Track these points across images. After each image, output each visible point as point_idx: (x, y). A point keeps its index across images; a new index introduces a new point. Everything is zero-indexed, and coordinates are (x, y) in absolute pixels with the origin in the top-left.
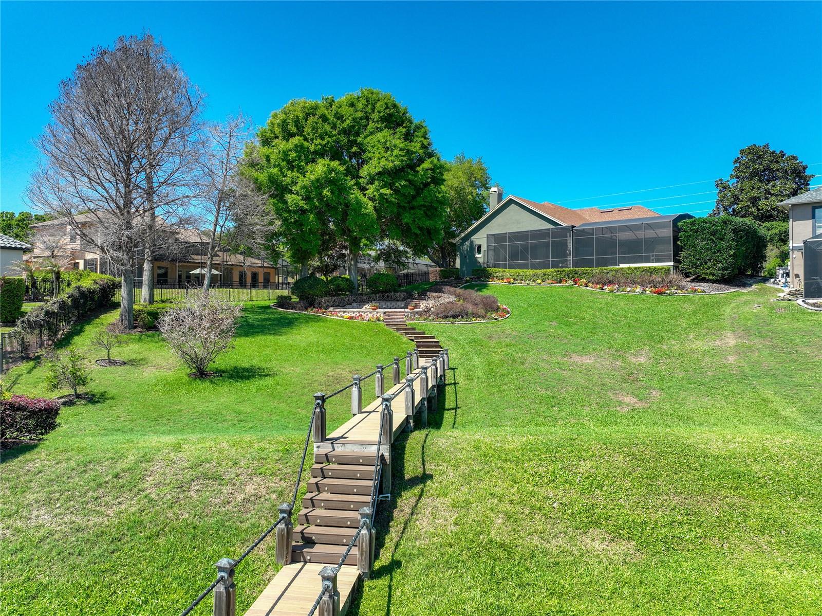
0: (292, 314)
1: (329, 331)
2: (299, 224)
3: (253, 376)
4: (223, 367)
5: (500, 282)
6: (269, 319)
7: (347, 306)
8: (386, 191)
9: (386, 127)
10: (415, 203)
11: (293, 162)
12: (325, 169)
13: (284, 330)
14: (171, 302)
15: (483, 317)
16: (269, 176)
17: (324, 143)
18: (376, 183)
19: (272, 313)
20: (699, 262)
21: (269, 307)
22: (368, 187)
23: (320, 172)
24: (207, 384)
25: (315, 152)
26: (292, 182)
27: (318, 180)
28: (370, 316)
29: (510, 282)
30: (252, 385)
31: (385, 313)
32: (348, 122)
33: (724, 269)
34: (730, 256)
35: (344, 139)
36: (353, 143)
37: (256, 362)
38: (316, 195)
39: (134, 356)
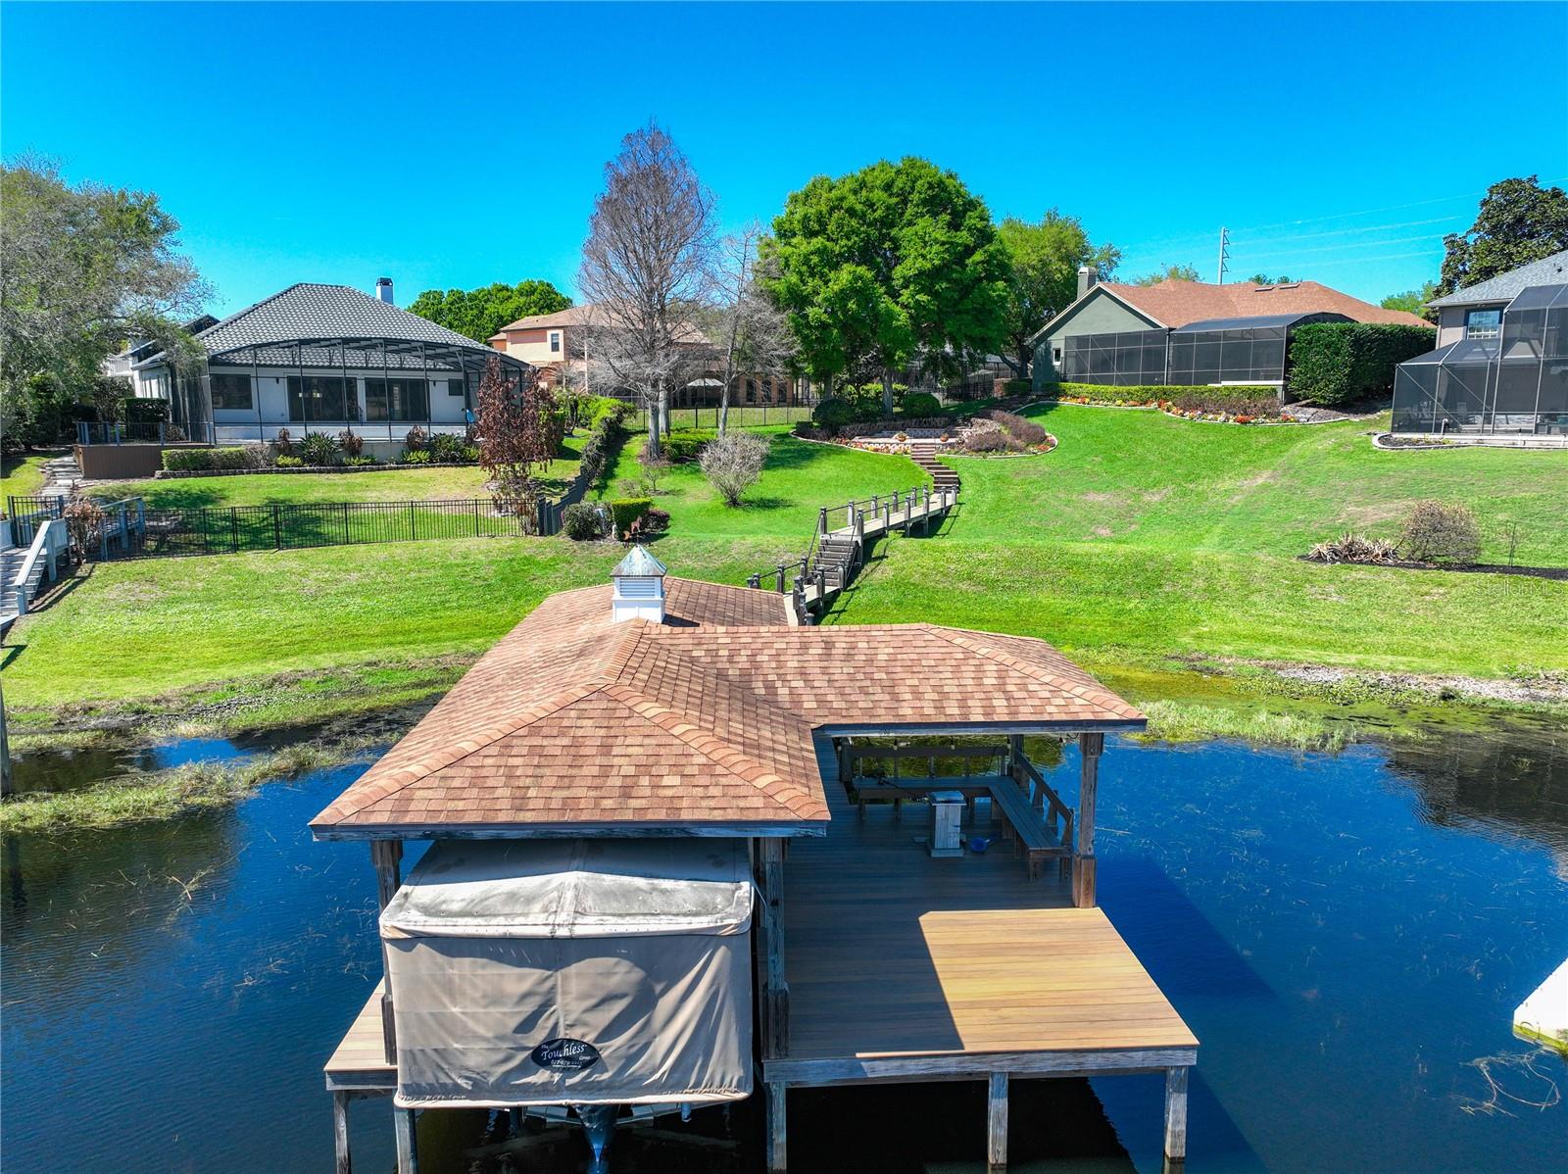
0: (813, 444)
1: (851, 465)
2: (821, 340)
3: (778, 506)
4: (751, 498)
5: (1074, 402)
6: (788, 451)
7: (877, 435)
8: (923, 298)
9: (928, 212)
10: (960, 307)
11: (814, 267)
12: (850, 277)
13: (804, 463)
14: (687, 432)
15: (1021, 451)
16: (788, 287)
17: (850, 244)
18: (912, 287)
19: (792, 443)
20: (1309, 382)
21: (787, 435)
22: (901, 292)
23: (844, 281)
24: (739, 512)
25: (841, 254)
26: (814, 292)
27: (842, 291)
28: (897, 448)
29: (1084, 403)
30: (778, 513)
31: (914, 445)
32: (879, 212)
33: (1337, 391)
34: (1345, 376)
35: (874, 233)
36: (883, 238)
37: (779, 494)
38: (840, 307)
39: (672, 487)
